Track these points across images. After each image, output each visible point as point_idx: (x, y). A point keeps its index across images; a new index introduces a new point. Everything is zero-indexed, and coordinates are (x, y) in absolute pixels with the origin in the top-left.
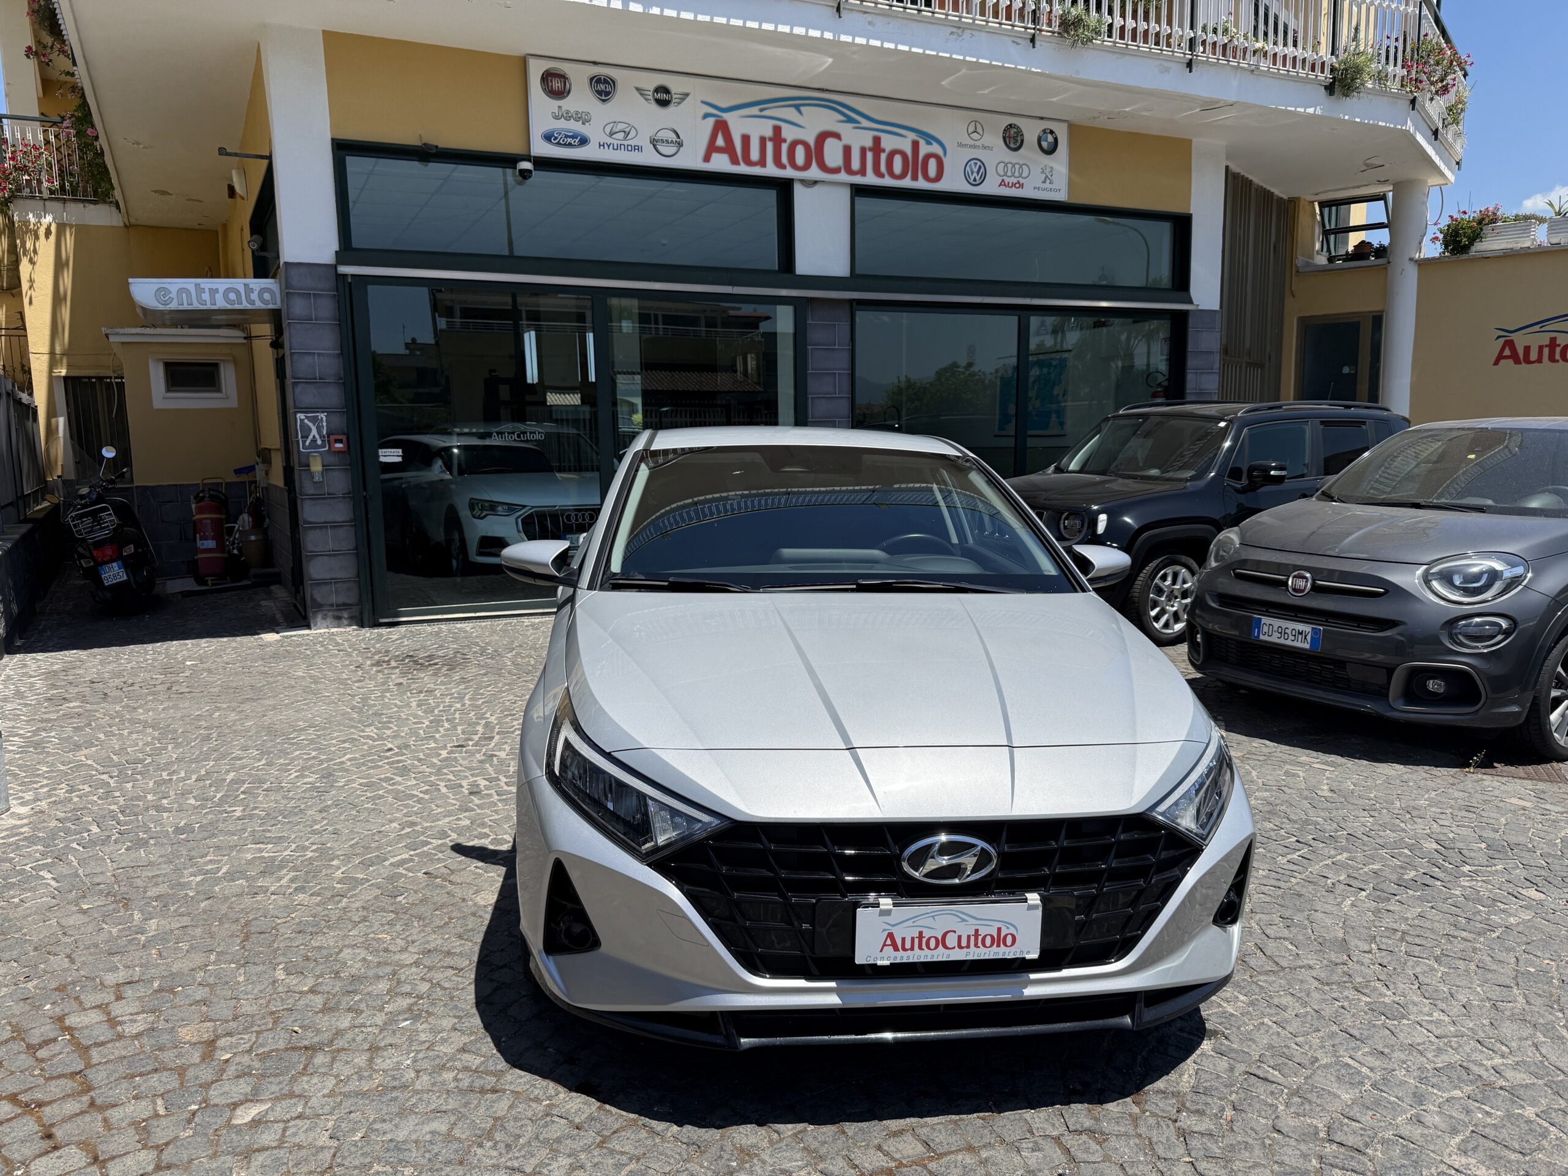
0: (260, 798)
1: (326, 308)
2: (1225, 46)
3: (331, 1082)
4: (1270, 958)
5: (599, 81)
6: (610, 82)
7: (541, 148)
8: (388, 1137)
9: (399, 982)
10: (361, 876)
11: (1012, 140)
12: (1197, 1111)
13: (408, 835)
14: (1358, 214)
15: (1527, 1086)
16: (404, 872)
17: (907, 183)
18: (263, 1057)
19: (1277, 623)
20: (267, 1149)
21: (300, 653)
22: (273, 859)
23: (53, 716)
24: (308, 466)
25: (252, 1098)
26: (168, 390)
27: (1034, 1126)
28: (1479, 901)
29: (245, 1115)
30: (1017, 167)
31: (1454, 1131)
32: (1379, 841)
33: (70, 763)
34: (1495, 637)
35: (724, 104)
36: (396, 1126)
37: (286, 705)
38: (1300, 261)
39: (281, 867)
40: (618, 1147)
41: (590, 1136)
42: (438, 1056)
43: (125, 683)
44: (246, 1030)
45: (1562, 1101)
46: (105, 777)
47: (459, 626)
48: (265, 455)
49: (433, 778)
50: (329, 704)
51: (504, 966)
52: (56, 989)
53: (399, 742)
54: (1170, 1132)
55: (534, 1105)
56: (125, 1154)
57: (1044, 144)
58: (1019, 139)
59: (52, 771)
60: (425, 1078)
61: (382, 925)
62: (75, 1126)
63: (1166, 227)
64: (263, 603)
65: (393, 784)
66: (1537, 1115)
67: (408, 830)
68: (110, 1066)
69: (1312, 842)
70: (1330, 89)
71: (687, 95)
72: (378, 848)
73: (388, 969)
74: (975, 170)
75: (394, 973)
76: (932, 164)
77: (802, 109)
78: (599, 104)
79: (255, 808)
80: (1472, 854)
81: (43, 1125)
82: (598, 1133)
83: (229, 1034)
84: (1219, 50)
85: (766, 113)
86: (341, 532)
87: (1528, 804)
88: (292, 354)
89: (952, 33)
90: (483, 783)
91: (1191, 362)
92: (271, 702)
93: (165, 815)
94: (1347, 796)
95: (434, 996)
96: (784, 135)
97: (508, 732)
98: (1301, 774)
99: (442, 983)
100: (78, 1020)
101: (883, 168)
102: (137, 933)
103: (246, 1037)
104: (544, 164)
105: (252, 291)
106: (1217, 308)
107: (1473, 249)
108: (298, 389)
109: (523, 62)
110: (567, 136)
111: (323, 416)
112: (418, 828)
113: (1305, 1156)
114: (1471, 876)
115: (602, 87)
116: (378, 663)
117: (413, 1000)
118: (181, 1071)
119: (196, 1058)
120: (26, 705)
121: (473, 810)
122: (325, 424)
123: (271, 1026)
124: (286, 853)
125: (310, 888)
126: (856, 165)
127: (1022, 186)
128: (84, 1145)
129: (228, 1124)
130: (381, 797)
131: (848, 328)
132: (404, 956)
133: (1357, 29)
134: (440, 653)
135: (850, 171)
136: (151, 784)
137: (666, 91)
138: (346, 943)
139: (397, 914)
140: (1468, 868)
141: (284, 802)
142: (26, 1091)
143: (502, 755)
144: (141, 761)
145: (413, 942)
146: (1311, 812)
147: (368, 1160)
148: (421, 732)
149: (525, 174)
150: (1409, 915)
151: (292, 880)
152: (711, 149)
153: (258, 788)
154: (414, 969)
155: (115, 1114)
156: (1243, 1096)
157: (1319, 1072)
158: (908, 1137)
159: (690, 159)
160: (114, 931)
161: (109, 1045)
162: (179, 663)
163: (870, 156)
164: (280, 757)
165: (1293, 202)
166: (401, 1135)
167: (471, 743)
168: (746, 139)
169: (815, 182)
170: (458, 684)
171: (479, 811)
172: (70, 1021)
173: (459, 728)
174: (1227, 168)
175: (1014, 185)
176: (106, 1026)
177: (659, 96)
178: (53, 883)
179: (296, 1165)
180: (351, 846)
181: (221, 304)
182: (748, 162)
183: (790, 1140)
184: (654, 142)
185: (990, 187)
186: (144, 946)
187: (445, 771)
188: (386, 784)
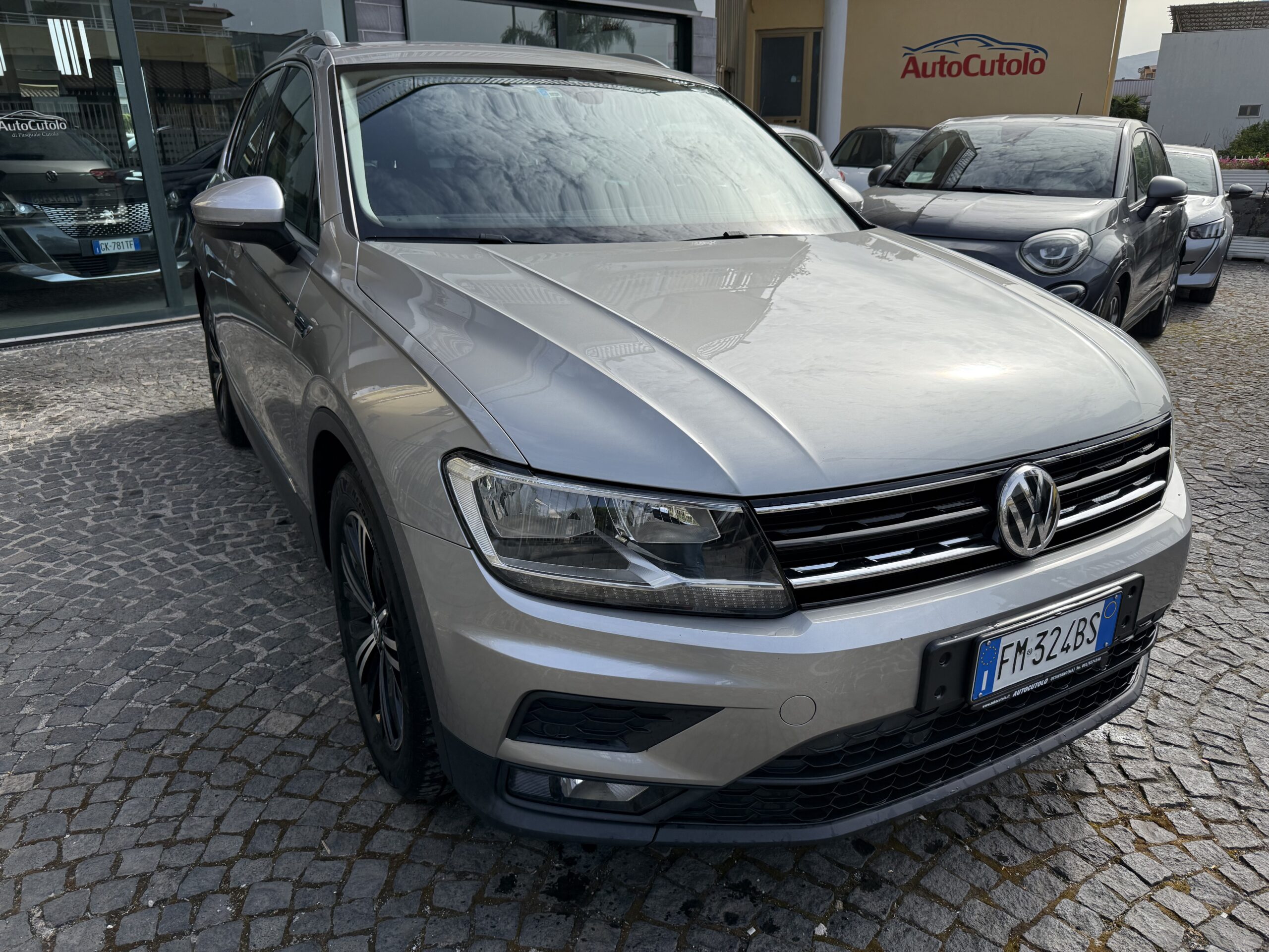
13: (111, 649)
16: (139, 705)
49: (95, 558)
51: (377, 828)
65: (46, 574)
67: (109, 639)
90: (168, 555)
91: (696, 66)
106: (714, 16)
112: (118, 634)
121: (180, 596)
131: (400, 12)
143: (168, 513)
148: (39, 494)
167: (116, 503)
171: (187, 595)
173: (87, 484)
180: (38, 680)
187: (106, 545)
188: (34, 576)
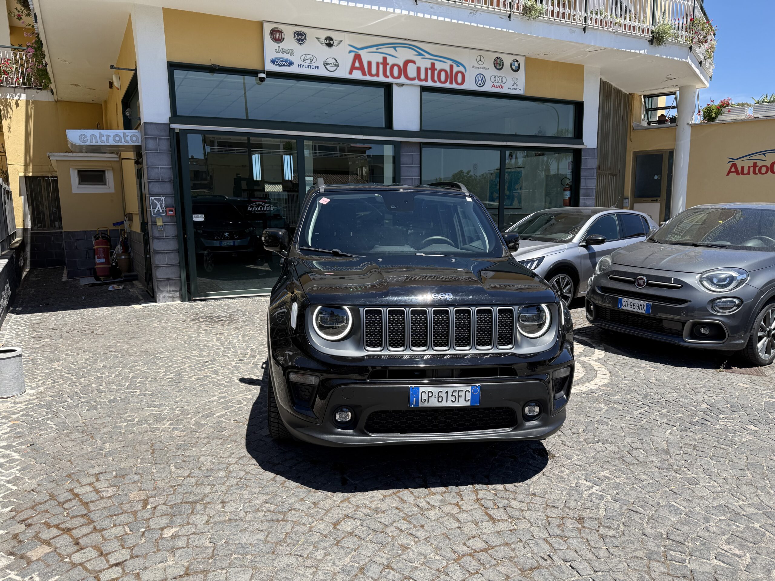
0: (147, 386)
1: (164, 145)
2: (601, 21)
3: (206, 518)
4: (635, 457)
5: (298, 34)
6: (303, 34)
7: (270, 67)
8: (237, 542)
9: (230, 472)
10: (204, 422)
11: (498, 65)
12: (607, 527)
13: (223, 403)
14: (662, 101)
15: (755, 514)
16: (224, 420)
17: (447, 85)
18: (171, 506)
19: (630, 300)
20: (182, 548)
21: (154, 314)
22: (159, 415)
23: (38, 346)
24: (156, 223)
25: (170, 525)
26: (80, 184)
27: (535, 534)
28: (728, 431)
29: (168, 533)
30: (500, 78)
31: (723, 534)
32: (681, 403)
33: (50, 369)
34: (732, 308)
35: (359, 46)
36: (240, 537)
37: (152, 340)
38: (634, 124)
39: (164, 419)
40: (345, 545)
41: (331, 541)
42: (255, 505)
43: (70, 329)
44: (161, 494)
45: (770, 521)
46: (69, 375)
47: (230, 301)
48: (130, 217)
49: (230, 375)
50: (173, 340)
51: (279, 464)
52: (67, 476)
53: (211, 358)
54: (596, 536)
55: (303, 527)
56: (115, 551)
57: (514, 67)
58: (501, 64)
59: (43, 373)
60: (250, 515)
61: (217, 445)
62: (88, 539)
63: (571, 108)
64: (131, 290)
65: (212, 378)
66: (760, 527)
67: (223, 400)
68: (100, 512)
69: (649, 404)
70: (651, 42)
71: (341, 41)
72: (209, 409)
73: (224, 466)
74: (480, 79)
75: (227, 468)
76: (460, 76)
77: (397, 48)
78: (298, 45)
79: (146, 390)
80: (724, 410)
81: (74, 539)
82: (335, 539)
83: (154, 496)
84: (598, 22)
85: (379, 51)
86: (172, 255)
87: (748, 386)
88: (148, 168)
89: (471, 13)
91: (583, 173)
92: (144, 339)
93: (103, 394)
94: (664, 383)
95: (248, 478)
96: (388, 61)
97: (263, 353)
98: (642, 372)
99: (251, 472)
100: (80, 490)
101: (436, 78)
102: (101, 450)
103: (162, 497)
104: (271, 74)
105: (127, 136)
106: (595, 147)
107: (718, 119)
108: (151, 185)
109: (261, 24)
110: (282, 61)
111: (163, 198)
112: (227, 399)
113: (657, 546)
114: (724, 419)
115: (300, 37)
116: (193, 320)
117: (238, 480)
118: (134, 513)
119: (140, 507)
120: (23, 340)
121: (252, 391)
122: (164, 202)
123: (172, 492)
124: (165, 412)
125: (180, 428)
126: (423, 76)
127: (502, 87)
128: (95, 547)
129: (161, 537)
130: (207, 384)
131: (418, 156)
132: (230, 459)
133: (664, 13)
134: (223, 315)
135: (420, 79)
136: (93, 378)
137: (331, 39)
138: (202, 454)
139: (224, 440)
140: (722, 416)
141: (160, 387)
142: (62, 523)
144: (86, 368)
145: (234, 453)
146: (648, 390)
147: (230, 552)
148: (221, 353)
149: (262, 80)
150: (696, 438)
151: (170, 425)
152: (353, 68)
153: (146, 381)
154: (236, 466)
155: (107, 534)
156: (627, 519)
157: (661, 509)
158: (477, 539)
159: (343, 73)
160: (89, 449)
161: (97, 502)
162: (95, 319)
163: (429, 72)
164: (153, 366)
165: (631, 95)
166: (243, 541)
167: (246, 358)
168: (370, 63)
169: (403, 85)
170: (235, 330)
171: (255, 391)
172: (77, 491)
173: (239, 351)
174: (601, 79)
175: (499, 87)
176: (94, 493)
177: (327, 42)
178: (54, 426)
179: (196, 555)
180: (196, 408)
181: (112, 142)
182: (371, 75)
183: (424, 541)
184: (325, 64)
185: (487, 88)
186: (105, 456)
187: (235, 372)
188: (208, 379)
